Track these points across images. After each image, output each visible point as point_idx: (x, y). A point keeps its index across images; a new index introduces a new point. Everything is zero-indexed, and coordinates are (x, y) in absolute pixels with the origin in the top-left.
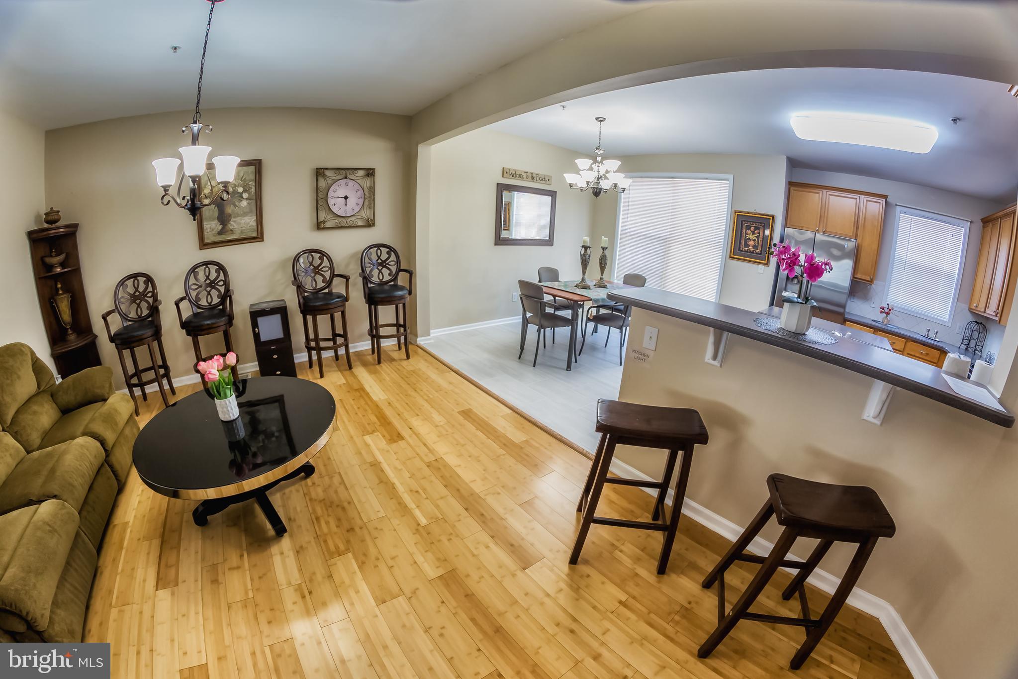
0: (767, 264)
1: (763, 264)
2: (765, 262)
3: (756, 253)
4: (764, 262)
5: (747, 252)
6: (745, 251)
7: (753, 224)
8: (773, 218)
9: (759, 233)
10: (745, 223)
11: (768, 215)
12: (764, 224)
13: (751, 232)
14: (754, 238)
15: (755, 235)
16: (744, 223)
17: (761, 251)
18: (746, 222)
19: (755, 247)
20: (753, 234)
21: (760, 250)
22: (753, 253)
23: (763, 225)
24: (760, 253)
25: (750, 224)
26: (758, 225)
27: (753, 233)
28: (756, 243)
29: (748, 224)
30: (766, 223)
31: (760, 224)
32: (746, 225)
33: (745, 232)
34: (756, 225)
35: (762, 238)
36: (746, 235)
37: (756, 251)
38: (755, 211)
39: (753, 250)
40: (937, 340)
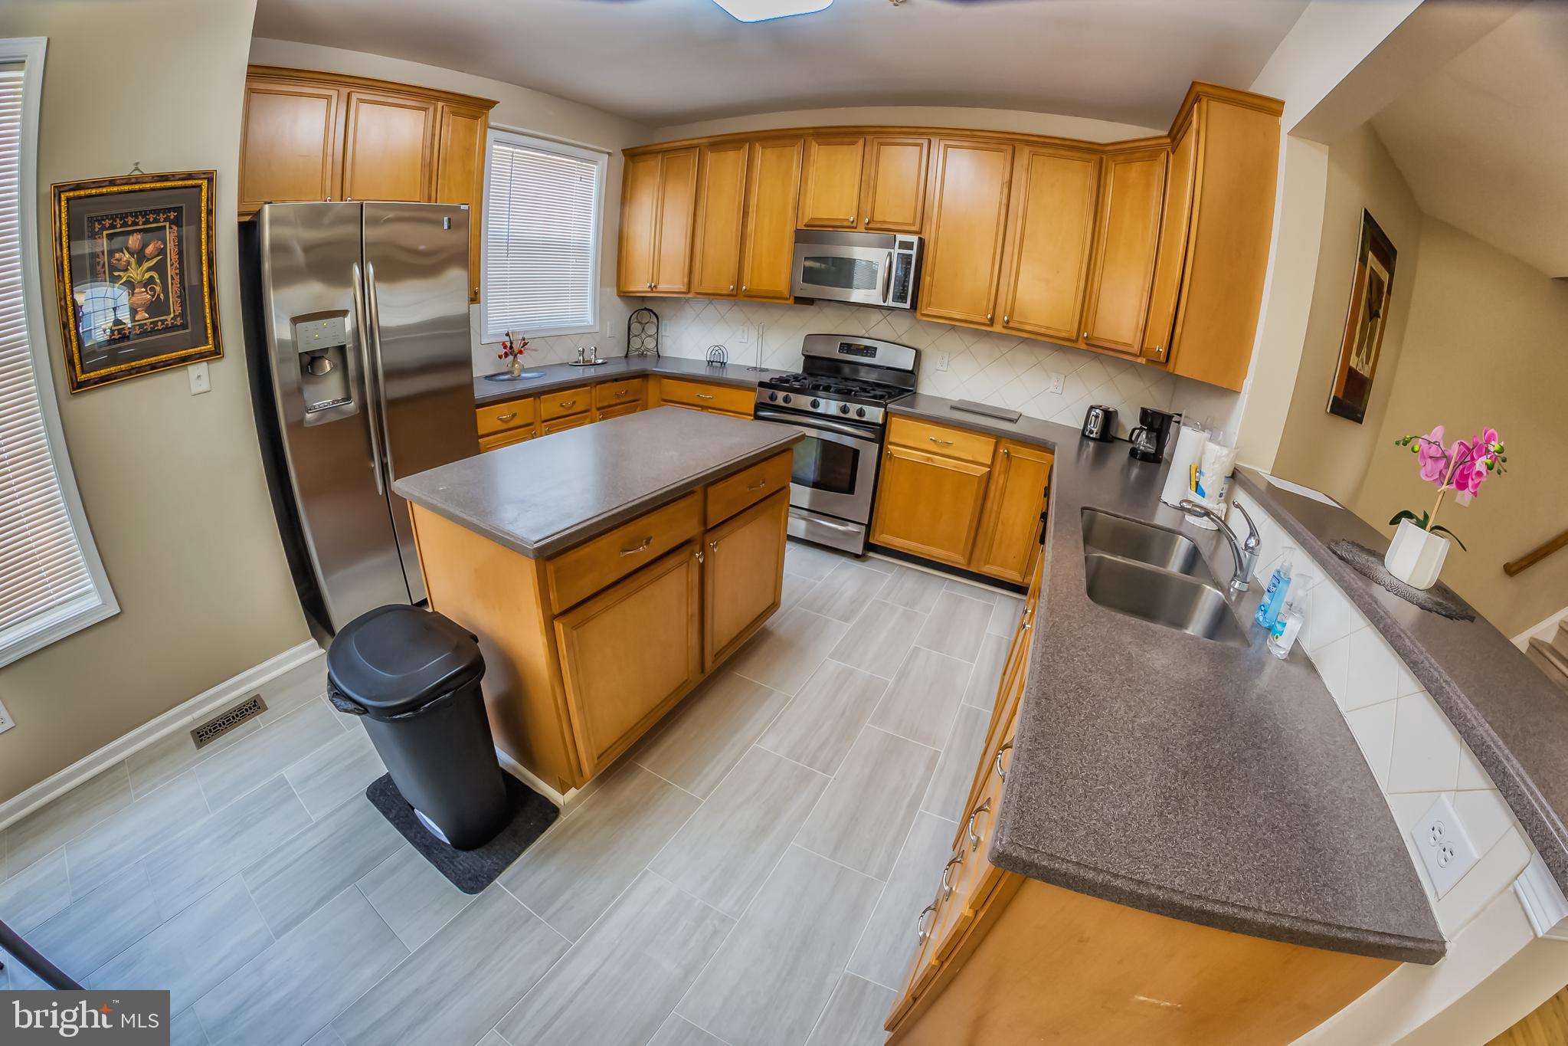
0: (217, 352)
1: (201, 356)
2: (210, 347)
3: (167, 329)
4: (202, 348)
5: (131, 336)
7: (135, 224)
8: (210, 180)
9: (162, 252)
10: (103, 229)
11: (190, 176)
12: (179, 210)
13: (132, 254)
14: (147, 276)
15: (152, 263)
16: (97, 228)
17: (183, 315)
18: (107, 223)
19: (157, 306)
20: (139, 263)
21: (179, 310)
22: (153, 332)
23: (172, 215)
24: (179, 321)
25: (125, 225)
26: (156, 221)
27: (141, 257)
28: (158, 289)
29: (112, 227)
30: (184, 205)
31: (162, 217)
32: (105, 233)
33: (109, 262)
34: (147, 222)
35: (176, 265)
36: (116, 274)
37: (163, 321)
38: (137, 169)
39: (154, 324)
40: (600, 361)
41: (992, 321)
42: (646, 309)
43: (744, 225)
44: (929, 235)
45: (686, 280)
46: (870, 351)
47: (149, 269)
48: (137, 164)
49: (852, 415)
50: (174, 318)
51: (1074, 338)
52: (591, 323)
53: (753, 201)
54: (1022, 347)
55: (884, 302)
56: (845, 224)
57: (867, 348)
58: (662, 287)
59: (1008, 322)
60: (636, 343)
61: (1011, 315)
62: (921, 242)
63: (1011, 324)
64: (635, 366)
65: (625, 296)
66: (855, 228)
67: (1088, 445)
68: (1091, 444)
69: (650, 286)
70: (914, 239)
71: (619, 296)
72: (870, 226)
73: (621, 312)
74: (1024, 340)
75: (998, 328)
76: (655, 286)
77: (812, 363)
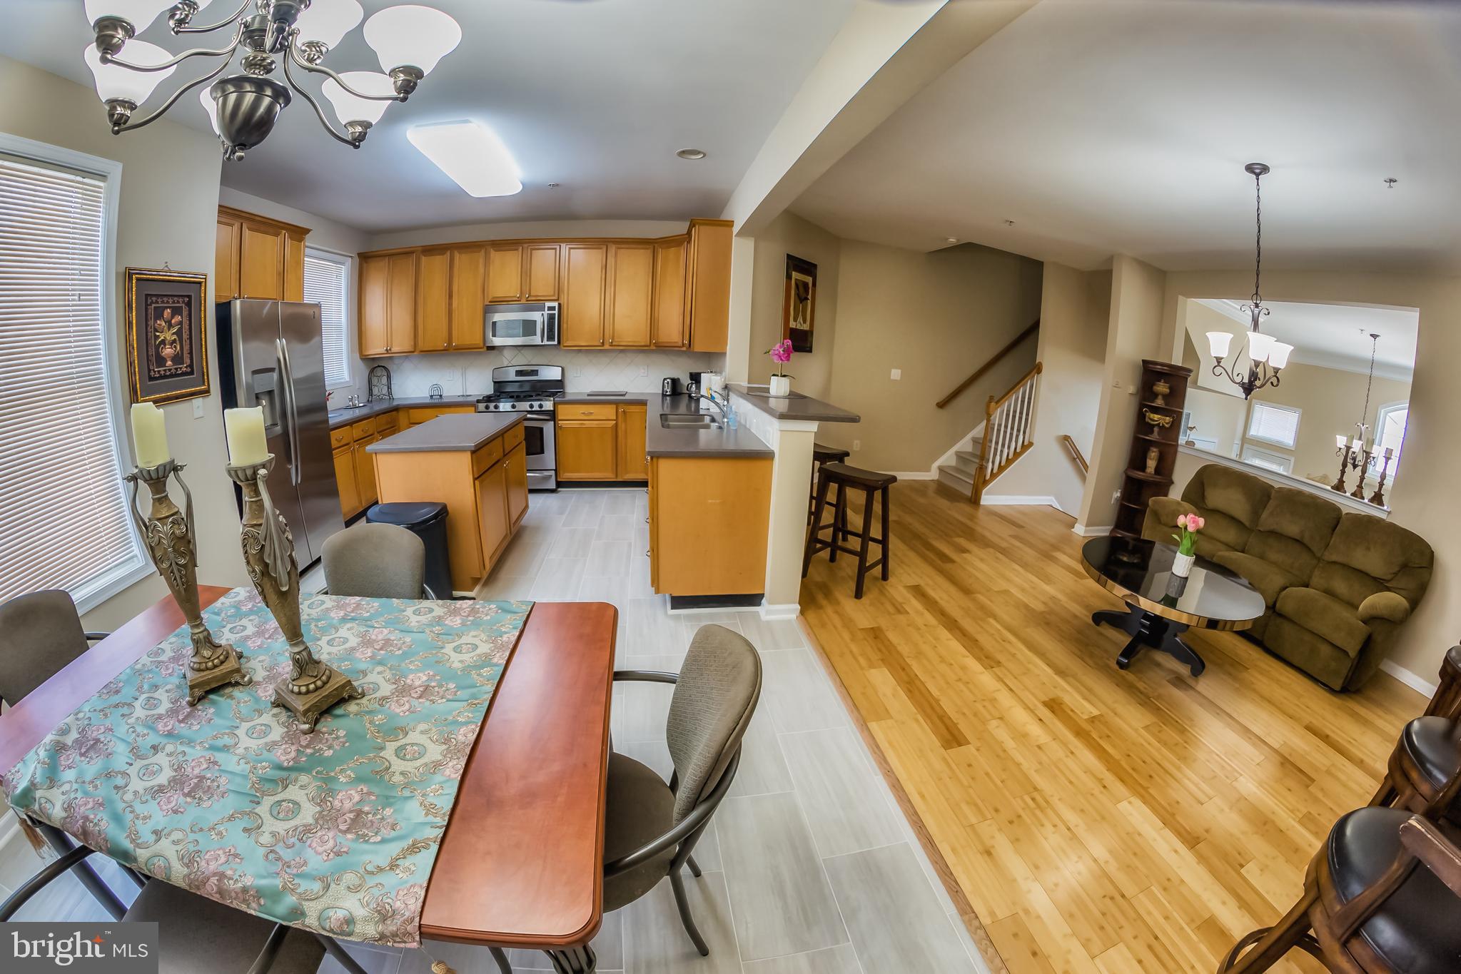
0: (203, 392)
2: (205, 387)
3: (182, 374)
4: (200, 388)
5: (165, 377)
6: (162, 377)
7: (168, 302)
8: (205, 280)
9: (179, 323)
10: (152, 303)
11: (195, 274)
12: (189, 297)
13: (165, 322)
14: (172, 338)
15: (174, 330)
16: (149, 301)
17: (189, 365)
18: (154, 299)
19: (177, 359)
20: (169, 329)
21: (188, 361)
22: (177, 375)
23: (187, 299)
24: (189, 370)
25: (163, 302)
26: (178, 302)
27: (170, 326)
28: (178, 348)
29: (157, 302)
30: (193, 295)
31: (181, 300)
32: (153, 305)
33: (154, 324)
34: (174, 302)
35: (188, 332)
36: (158, 334)
37: (181, 368)
38: (167, 266)
39: (176, 369)
40: (361, 405)
41: (603, 344)
42: (379, 366)
43: (450, 304)
44: (564, 300)
45: (413, 343)
46: (535, 373)
47: (174, 334)
48: (166, 263)
49: (536, 408)
50: (186, 367)
51: (648, 343)
52: (347, 379)
53: (455, 288)
54: (621, 355)
55: (542, 342)
56: (515, 299)
57: (533, 371)
58: (395, 349)
59: (612, 342)
60: (375, 391)
61: (613, 339)
62: (559, 304)
63: (614, 344)
64: (378, 407)
65: (367, 359)
66: (520, 301)
67: (666, 399)
68: (668, 398)
69: (387, 350)
70: (555, 304)
71: (361, 359)
72: (529, 299)
73: (363, 370)
74: (622, 351)
75: (607, 347)
76: (390, 349)
77: (499, 385)
